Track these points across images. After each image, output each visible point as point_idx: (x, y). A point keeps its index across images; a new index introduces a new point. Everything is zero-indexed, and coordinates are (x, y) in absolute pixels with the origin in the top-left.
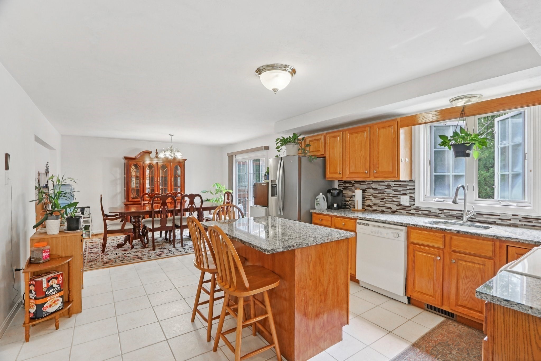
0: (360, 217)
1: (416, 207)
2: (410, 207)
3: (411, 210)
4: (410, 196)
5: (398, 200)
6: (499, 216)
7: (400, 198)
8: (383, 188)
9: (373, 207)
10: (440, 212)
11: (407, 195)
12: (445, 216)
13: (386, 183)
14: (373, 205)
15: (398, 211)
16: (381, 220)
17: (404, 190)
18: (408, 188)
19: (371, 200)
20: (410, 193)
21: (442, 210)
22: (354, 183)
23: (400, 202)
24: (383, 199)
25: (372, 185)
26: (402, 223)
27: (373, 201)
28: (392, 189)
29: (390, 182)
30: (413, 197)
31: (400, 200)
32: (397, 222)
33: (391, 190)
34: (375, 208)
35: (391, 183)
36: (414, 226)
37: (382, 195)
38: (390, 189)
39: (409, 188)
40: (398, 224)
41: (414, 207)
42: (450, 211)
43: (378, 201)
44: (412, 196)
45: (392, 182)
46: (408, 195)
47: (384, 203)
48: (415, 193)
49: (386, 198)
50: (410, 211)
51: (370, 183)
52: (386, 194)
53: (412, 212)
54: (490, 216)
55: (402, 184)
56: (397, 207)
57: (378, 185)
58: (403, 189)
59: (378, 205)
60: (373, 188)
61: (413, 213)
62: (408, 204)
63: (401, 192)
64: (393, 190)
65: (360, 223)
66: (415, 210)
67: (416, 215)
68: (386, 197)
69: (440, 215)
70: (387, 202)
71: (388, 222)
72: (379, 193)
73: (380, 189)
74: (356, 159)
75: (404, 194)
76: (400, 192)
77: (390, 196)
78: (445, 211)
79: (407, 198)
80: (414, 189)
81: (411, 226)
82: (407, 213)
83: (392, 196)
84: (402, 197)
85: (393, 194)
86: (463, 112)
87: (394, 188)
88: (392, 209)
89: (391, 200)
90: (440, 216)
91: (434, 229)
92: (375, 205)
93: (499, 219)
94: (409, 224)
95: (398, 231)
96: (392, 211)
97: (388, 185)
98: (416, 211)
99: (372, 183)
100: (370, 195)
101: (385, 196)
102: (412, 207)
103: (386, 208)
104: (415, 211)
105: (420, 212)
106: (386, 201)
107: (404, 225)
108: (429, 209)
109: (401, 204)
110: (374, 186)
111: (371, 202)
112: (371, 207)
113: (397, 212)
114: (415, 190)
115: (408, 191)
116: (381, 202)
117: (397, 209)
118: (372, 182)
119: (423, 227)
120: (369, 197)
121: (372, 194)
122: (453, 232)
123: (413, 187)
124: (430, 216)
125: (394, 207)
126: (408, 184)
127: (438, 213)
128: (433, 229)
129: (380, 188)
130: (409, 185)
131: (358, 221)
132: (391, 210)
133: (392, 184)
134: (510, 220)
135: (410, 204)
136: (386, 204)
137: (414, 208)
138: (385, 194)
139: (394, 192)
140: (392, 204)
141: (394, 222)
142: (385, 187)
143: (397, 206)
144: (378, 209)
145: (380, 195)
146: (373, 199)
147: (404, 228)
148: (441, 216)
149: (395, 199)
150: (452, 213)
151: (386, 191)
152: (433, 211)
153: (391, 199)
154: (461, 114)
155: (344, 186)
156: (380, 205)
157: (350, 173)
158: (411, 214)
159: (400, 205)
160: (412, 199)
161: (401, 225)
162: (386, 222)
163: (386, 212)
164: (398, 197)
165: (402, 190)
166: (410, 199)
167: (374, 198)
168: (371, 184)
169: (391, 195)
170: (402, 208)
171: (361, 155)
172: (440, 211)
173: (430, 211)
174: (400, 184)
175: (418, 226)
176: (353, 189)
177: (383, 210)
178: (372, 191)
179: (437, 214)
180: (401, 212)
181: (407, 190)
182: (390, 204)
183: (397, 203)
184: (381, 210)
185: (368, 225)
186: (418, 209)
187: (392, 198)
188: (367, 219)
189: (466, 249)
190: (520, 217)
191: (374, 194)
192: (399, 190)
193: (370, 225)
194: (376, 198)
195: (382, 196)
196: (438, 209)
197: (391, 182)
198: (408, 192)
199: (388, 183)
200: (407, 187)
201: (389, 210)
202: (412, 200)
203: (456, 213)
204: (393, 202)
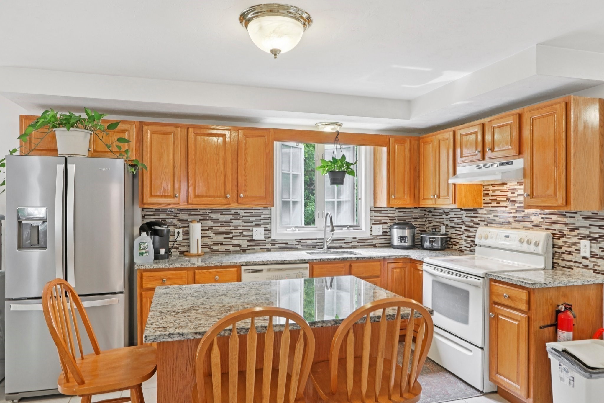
0: (246, 263)
1: (272, 240)
2: (266, 240)
3: (267, 245)
4: (265, 227)
5: (250, 233)
6: (344, 240)
7: (252, 231)
8: (228, 218)
9: (212, 247)
10: (297, 243)
11: (260, 226)
12: (302, 247)
13: (233, 212)
14: (212, 243)
15: (249, 247)
16: (278, 261)
17: (257, 220)
18: (263, 216)
19: (210, 237)
20: (265, 224)
21: (299, 241)
22: (178, 212)
23: (252, 236)
24: (228, 234)
25: (210, 214)
26: (305, 260)
27: (212, 238)
28: (241, 220)
29: (239, 209)
30: (268, 228)
31: (253, 234)
32: (299, 260)
33: (240, 221)
34: (215, 248)
35: (239, 211)
36: (318, 261)
37: (227, 228)
38: (239, 219)
39: (264, 217)
40: (299, 262)
41: (270, 240)
42: (307, 241)
43: (220, 238)
44: (267, 227)
45: (241, 209)
46: (262, 226)
47: (229, 240)
48: (271, 223)
49: (232, 233)
50: (265, 245)
51: (208, 211)
52: (233, 226)
53: (268, 246)
54: (339, 241)
55: (254, 213)
56: (248, 243)
57: (220, 214)
58: (256, 219)
59: (221, 244)
60: (212, 220)
61: (269, 248)
62: (262, 237)
63: (254, 222)
64: (242, 221)
66: (270, 244)
67: (272, 250)
68: (233, 231)
69: (297, 246)
70: (234, 238)
71: (287, 262)
72: (222, 225)
73: (224, 220)
75: (257, 225)
76: (253, 223)
77: (239, 229)
78: (302, 241)
79: (261, 230)
80: (269, 218)
81: (315, 261)
82: (261, 249)
83: (241, 229)
84: (255, 229)
85: (243, 226)
86: (337, 139)
87: (244, 218)
88: (241, 246)
89: (239, 234)
90: (297, 248)
91: (337, 260)
92: (216, 243)
93: (345, 243)
94: (313, 259)
95: (302, 271)
96: (241, 250)
97: (236, 214)
98: (272, 245)
99: (210, 211)
100: (208, 230)
101: (231, 229)
102: (267, 240)
103: (232, 246)
104: (271, 245)
105: (277, 246)
106: (233, 236)
107: (306, 261)
108: (286, 241)
109: (254, 238)
110: (214, 216)
111: (209, 240)
112: (210, 248)
113: (249, 249)
114: (270, 219)
115: (262, 221)
116: (224, 238)
117: (248, 246)
118: (210, 210)
119: (327, 260)
120: (207, 233)
121: (210, 228)
123: (268, 216)
124: (288, 249)
125: (244, 244)
126: (262, 213)
127: (296, 244)
129: (223, 218)
130: (264, 213)
132: (239, 248)
133: (241, 213)
134: (351, 243)
135: (265, 237)
136: (232, 241)
137: (269, 242)
138: (231, 226)
139: (244, 223)
140: (241, 239)
141: (295, 260)
142: (231, 217)
143: (247, 241)
144: (221, 249)
145: (223, 229)
146: (212, 235)
147: (307, 265)
148: (299, 248)
149: (245, 233)
150: (308, 243)
151: (232, 223)
152: (290, 242)
153: (239, 233)
155: (157, 217)
156: (224, 243)
157: (196, 196)
158: (266, 250)
159: (253, 240)
160: (268, 231)
161: (304, 262)
162: (285, 262)
163: (233, 251)
164: (249, 229)
165: (254, 220)
166: (265, 231)
167: (214, 233)
168: (209, 213)
169: (239, 228)
170: (254, 243)
172: (297, 241)
173: (288, 243)
174: (252, 213)
175: (321, 260)
176: (175, 221)
177: (229, 250)
178: (210, 223)
179: (294, 246)
180: (254, 249)
181: (261, 219)
182: (239, 239)
183: (247, 238)
184: (226, 250)
185: (261, 270)
186: (274, 243)
187: (241, 231)
188: (258, 263)
189: (363, 274)
190: (357, 239)
191: (214, 228)
192: (250, 220)
193: (264, 270)
194: (217, 233)
195: (226, 229)
196: (296, 239)
197: (240, 211)
198: (262, 222)
199: (235, 211)
200: (261, 216)
201: (237, 248)
202: (267, 232)
203: (312, 242)
204: (243, 236)
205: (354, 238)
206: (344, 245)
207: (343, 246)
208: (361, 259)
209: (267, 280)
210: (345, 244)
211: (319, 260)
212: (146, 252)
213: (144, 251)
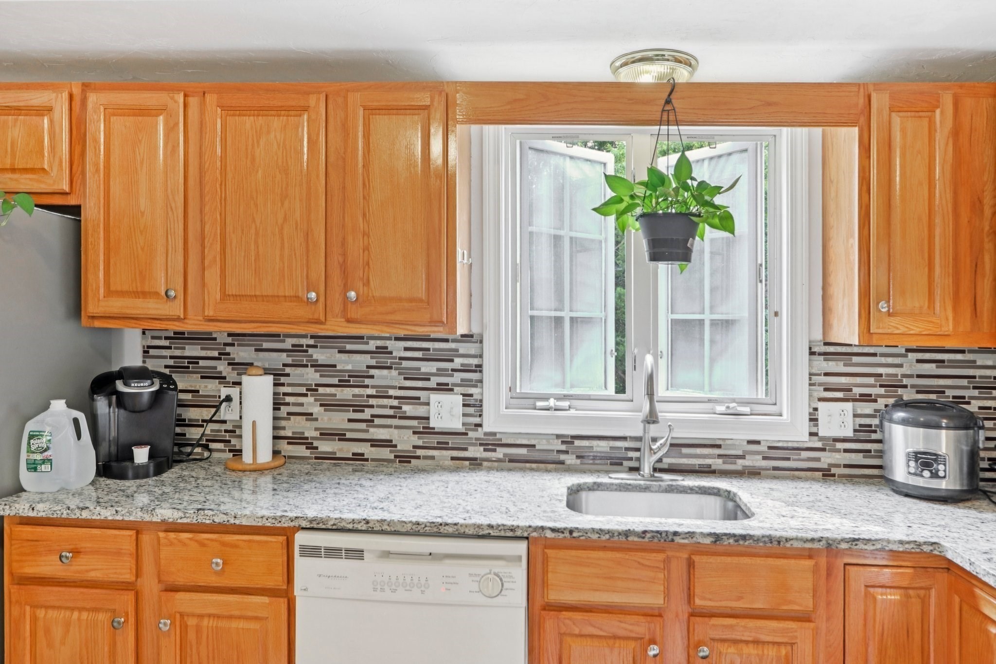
0: (311, 521)
1: (486, 434)
2: (466, 434)
3: (470, 448)
4: (464, 395)
5: (420, 411)
6: (719, 446)
7: (428, 404)
8: (360, 362)
9: (316, 443)
10: (563, 447)
11: (452, 390)
12: (578, 461)
13: (372, 345)
14: (316, 434)
15: (420, 452)
17: (441, 372)
18: (458, 362)
19: (311, 414)
20: (465, 383)
21: (569, 440)
22: (229, 340)
23: (428, 418)
24: (359, 408)
25: (311, 351)
26: (512, 529)
27: (316, 419)
28: (396, 369)
29: (389, 339)
30: (475, 397)
31: (429, 412)
32: (491, 526)
33: (394, 373)
34: (325, 447)
35: (391, 344)
36: (561, 536)
37: (357, 391)
38: (390, 368)
39: (462, 365)
40: (493, 533)
41: (479, 434)
42: (595, 443)
43: (338, 420)
44: (471, 395)
45: (397, 339)
46: (456, 389)
47: (363, 426)
48: (481, 381)
49: (372, 406)
50: (466, 449)
51: (304, 342)
52: (373, 387)
53: (473, 452)
54: (699, 451)
55: (434, 350)
56: (417, 440)
57: (340, 352)
58: (438, 370)
59: (341, 436)
60: (316, 366)
61: (475, 459)
62: (457, 425)
63: (432, 378)
64: (400, 374)
65: (311, 552)
66: (481, 445)
67: (485, 464)
68: (372, 401)
69: (563, 457)
70: (377, 421)
71: (450, 530)
72: (343, 384)
73: (349, 367)
74: (257, 234)
75: (443, 388)
76: (429, 379)
77: (390, 397)
78: (577, 443)
79: (455, 400)
80: (477, 366)
81: (549, 534)
82: (453, 459)
83: (396, 398)
84: (434, 397)
85: (401, 388)
86: (668, 108)
87: (405, 364)
88: (395, 446)
89: (391, 412)
90: (562, 463)
91: (636, 539)
92: (326, 435)
93: (720, 456)
94: (543, 528)
95: (499, 567)
96: (396, 457)
97: (382, 350)
98: (485, 450)
99: (311, 342)
100: (306, 395)
101: (369, 396)
102: (471, 434)
103: (372, 446)
104: (482, 448)
105: (500, 453)
106: (372, 416)
107: (519, 533)
108: (529, 439)
109: (431, 425)
110: (321, 356)
111: (309, 424)
112: (310, 446)
113: (418, 457)
114: (481, 371)
115: (456, 374)
116: (350, 420)
117: (415, 447)
118: (312, 337)
119: (595, 537)
120: (302, 405)
121: (312, 390)
122: (701, 540)
123: (475, 361)
124: (534, 465)
125: (405, 441)
126: (457, 350)
127: (559, 452)
128: (630, 539)
129: (347, 363)
130: (461, 351)
131: (301, 539)
132: (391, 452)
133: (397, 348)
134: (742, 457)
135: (463, 424)
136: (372, 430)
137: (477, 439)
138: (367, 387)
139: (405, 379)
140: (397, 427)
141: (479, 526)
142: (367, 360)
143: (414, 433)
144: (341, 450)
145: (346, 394)
146: (316, 410)
147: (521, 548)
148: (568, 462)
149: (407, 409)
150: (599, 449)
151: (372, 377)
152: (541, 444)
153: (392, 407)
154: (663, 111)
155: (178, 353)
156: (349, 435)
157: (225, 296)
158: (467, 463)
159: (429, 431)
160: (474, 405)
161: (510, 534)
162: (443, 529)
163: (373, 460)
164: (419, 398)
165: (434, 370)
166: (464, 405)
167: (321, 405)
168: (308, 346)
169: (391, 392)
170: (434, 440)
171: (285, 219)
172: (563, 442)
173: (534, 446)
174: (428, 350)
175: (575, 534)
176: (222, 367)
177: (363, 455)
178: (311, 376)
179: (554, 456)
180: (433, 458)
181: (453, 370)
182: (390, 427)
183: (414, 423)
184: (354, 454)
185: (357, 554)
186: (491, 443)
187: (395, 403)
188: (350, 526)
189: (739, 598)
190: (764, 447)
191: (321, 390)
192: (423, 370)
193: (366, 554)
194: (328, 405)
195: (354, 396)
196: (558, 436)
197: (393, 342)
198: (458, 377)
199: (379, 343)
200: (452, 361)
201: (386, 453)
202: (471, 410)
203: (611, 448)
204: (401, 418)
205: (750, 442)
206: (717, 464)
207: (713, 468)
208: (731, 541)
209: (375, 590)
210: (720, 461)
211: (567, 534)
212: (44, 461)
213: (38, 457)
